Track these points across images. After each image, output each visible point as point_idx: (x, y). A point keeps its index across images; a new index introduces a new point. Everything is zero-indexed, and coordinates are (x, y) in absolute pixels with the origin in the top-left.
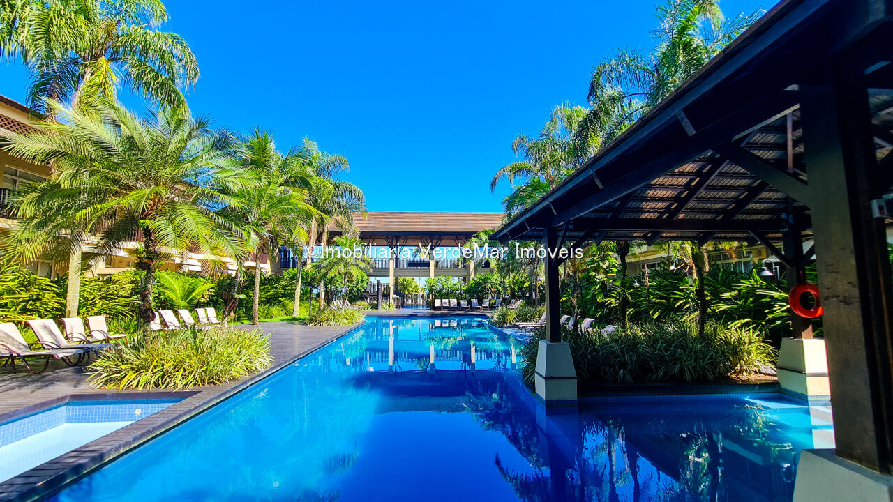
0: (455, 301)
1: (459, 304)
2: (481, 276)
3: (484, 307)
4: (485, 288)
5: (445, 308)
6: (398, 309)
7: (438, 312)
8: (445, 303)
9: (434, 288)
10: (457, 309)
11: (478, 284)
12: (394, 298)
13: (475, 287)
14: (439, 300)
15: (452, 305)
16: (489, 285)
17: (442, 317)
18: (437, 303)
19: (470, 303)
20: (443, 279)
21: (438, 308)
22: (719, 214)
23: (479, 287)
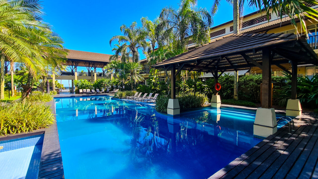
0: (89, 90)
1: (91, 91)
2: (100, 79)
3: (102, 92)
4: (102, 84)
5: (84, 93)
6: (58, 94)
7: (81, 95)
8: (84, 91)
9: (79, 84)
10: (90, 93)
11: (99, 83)
12: (55, 89)
13: (98, 84)
14: (82, 90)
15: (88, 92)
16: (104, 83)
17: (83, 97)
18: (81, 91)
19: (96, 90)
20: (83, 80)
21: (81, 93)
22: (205, 65)
23: (99, 84)
